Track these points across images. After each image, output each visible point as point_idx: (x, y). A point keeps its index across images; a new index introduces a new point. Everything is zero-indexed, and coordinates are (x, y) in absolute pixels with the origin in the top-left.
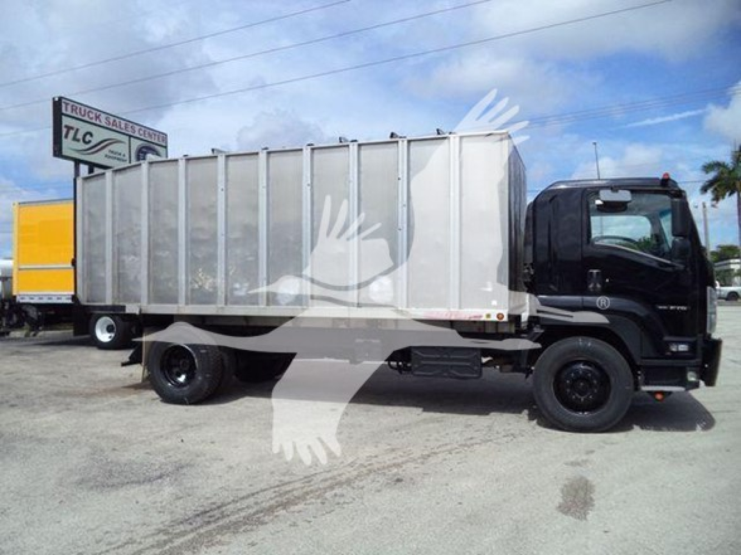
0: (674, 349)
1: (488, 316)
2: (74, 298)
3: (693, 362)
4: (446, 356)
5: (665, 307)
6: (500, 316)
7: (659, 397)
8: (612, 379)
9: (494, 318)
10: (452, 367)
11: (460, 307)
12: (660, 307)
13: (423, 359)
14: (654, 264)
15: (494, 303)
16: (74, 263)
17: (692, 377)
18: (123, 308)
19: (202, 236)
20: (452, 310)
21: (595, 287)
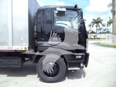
0: (77, 57)
1: (22, 48)
3: (82, 61)
4: (10, 61)
5: (75, 45)
6: (25, 48)
7: (73, 71)
8: (60, 67)
9: (24, 49)
10: (12, 64)
11: (13, 46)
12: (74, 45)
13: (3, 62)
14: (72, 32)
15: (24, 44)
17: (82, 65)
20: (10, 46)
21: (55, 39)
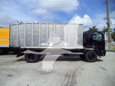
0: (102, 52)
2: (10, 46)
16: (10, 39)
18: (20, 47)
19: (36, 36)
